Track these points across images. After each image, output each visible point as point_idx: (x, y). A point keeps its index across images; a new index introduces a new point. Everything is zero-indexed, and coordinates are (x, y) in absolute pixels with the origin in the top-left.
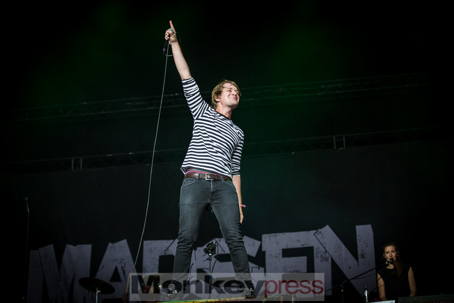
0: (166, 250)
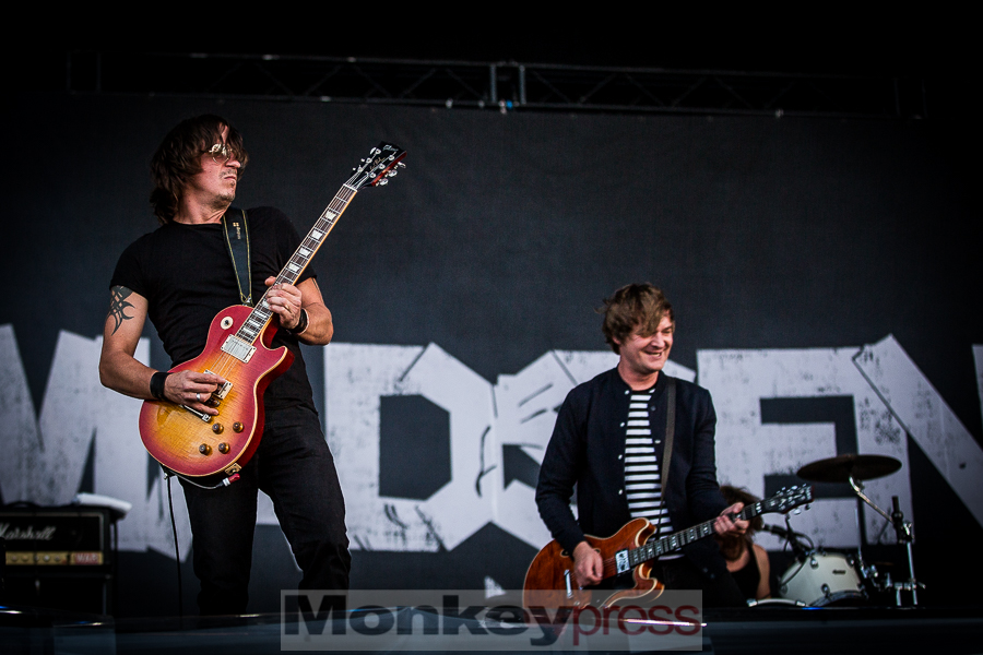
0: (401, 380)
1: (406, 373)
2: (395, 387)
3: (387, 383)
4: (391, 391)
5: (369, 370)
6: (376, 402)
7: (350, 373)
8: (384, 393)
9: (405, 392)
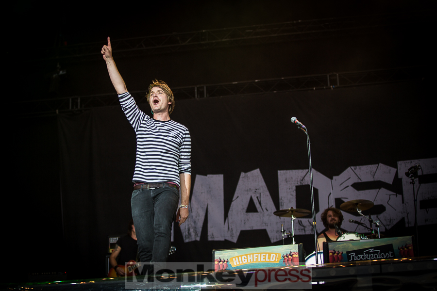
0: (302, 180)
1: (304, 178)
3: (298, 181)
4: (299, 184)
5: (292, 178)
6: (294, 188)
7: (286, 179)
8: (297, 185)
9: (303, 184)
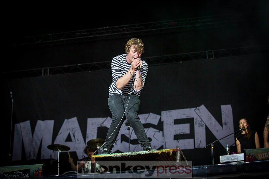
0: (102, 124)
1: (103, 123)
2: (101, 125)
3: (99, 124)
5: (96, 123)
6: (97, 128)
7: (92, 123)
8: (98, 126)
9: (103, 126)
